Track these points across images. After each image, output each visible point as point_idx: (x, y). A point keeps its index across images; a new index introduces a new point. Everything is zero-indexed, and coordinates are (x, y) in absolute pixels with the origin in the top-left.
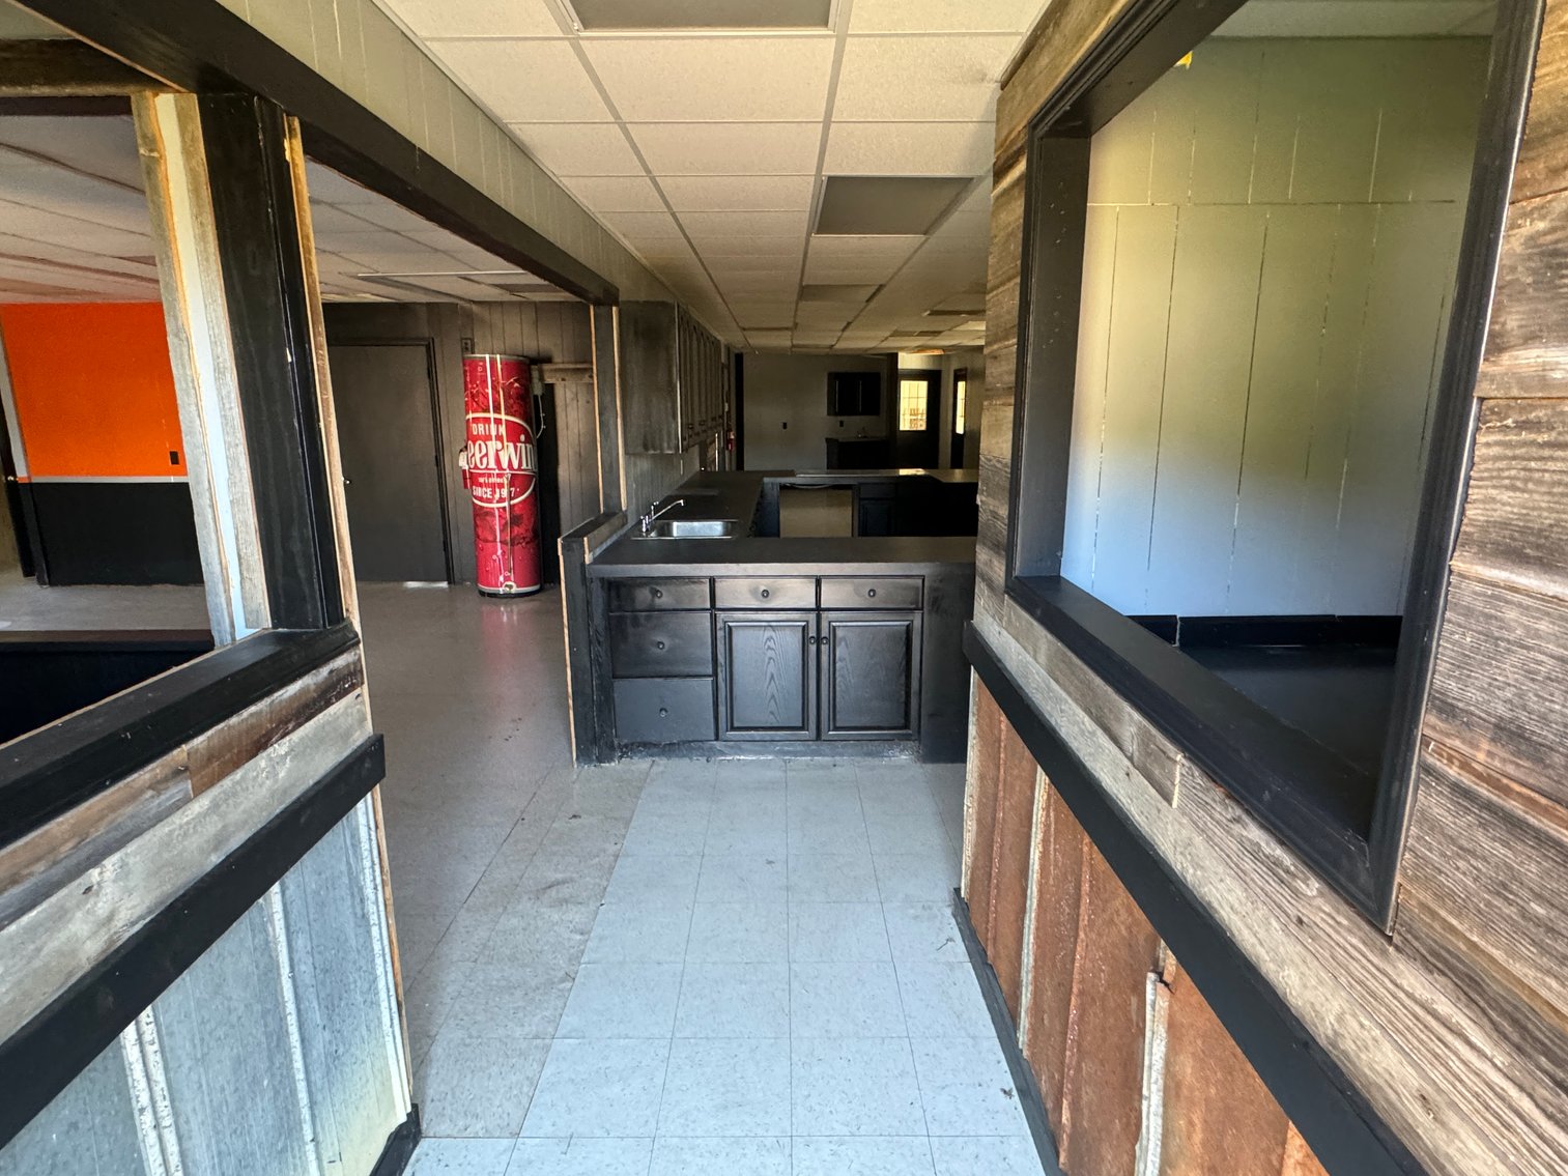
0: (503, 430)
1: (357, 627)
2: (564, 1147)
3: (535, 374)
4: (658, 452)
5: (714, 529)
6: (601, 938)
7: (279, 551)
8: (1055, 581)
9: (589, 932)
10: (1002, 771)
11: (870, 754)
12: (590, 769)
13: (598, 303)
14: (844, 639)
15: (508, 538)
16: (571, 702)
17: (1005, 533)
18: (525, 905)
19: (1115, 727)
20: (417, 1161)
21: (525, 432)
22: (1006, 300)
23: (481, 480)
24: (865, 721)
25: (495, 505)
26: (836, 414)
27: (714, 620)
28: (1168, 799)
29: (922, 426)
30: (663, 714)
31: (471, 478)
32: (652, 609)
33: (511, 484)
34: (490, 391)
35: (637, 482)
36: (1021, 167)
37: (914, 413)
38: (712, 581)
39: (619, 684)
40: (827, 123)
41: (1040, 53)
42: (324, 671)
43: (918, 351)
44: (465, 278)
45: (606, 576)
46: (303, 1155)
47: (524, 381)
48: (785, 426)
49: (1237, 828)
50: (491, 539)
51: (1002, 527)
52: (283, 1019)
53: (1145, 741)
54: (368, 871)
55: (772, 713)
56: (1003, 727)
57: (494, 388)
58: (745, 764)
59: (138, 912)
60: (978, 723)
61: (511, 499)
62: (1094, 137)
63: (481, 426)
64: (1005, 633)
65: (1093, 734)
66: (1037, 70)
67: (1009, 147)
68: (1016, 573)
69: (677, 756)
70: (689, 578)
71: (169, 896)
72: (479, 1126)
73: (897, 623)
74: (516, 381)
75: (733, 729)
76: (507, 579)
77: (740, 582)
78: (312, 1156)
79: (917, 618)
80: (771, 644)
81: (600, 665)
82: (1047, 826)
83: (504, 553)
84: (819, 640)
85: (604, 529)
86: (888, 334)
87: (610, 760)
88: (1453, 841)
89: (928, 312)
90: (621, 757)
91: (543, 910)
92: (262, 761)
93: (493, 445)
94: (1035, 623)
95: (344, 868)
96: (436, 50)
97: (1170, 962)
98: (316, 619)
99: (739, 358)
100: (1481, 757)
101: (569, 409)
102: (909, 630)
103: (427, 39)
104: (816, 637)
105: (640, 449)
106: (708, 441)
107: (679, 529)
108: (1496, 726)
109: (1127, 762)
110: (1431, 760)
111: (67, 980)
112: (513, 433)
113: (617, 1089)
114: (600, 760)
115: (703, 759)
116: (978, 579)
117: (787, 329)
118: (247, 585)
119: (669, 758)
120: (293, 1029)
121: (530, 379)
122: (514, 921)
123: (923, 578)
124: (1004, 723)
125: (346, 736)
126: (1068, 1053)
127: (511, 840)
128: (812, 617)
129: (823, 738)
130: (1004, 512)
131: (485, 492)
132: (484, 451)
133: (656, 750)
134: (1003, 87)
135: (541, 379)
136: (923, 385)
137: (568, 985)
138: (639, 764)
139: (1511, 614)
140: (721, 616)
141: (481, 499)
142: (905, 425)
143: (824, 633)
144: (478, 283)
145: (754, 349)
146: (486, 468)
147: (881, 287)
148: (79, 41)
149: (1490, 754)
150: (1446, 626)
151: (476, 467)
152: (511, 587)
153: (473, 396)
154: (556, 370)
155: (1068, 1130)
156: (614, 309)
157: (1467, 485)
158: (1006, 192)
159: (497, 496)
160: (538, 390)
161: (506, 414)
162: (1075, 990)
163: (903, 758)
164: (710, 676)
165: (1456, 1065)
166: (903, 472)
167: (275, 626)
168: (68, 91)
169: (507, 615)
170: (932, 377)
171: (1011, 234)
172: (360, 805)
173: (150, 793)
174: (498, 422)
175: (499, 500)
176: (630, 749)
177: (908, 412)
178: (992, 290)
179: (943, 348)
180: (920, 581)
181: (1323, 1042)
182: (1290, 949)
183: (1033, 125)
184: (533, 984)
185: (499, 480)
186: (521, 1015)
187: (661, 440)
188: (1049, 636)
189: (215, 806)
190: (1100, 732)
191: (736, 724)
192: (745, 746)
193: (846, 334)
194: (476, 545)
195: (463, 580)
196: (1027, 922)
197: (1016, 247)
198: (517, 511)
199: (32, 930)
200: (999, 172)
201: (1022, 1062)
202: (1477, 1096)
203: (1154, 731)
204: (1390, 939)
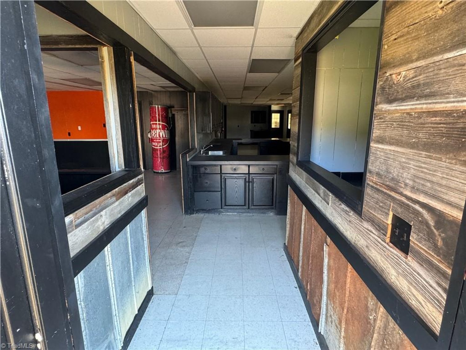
0: (161, 127)
1: (142, 169)
2: (188, 297)
3: (169, 111)
4: (205, 132)
5: (221, 153)
6: (193, 254)
7: (127, 151)
8: (309, 162)
9: (191, 253)
10: (295, 210)
11: (262, 213)
12: (188, 216)
13: (190, 92)
14: (256, 181)
15: (162, 157)
16: (183, 198)
17: (296, 150)
18: (174, 247)
19: (319, 192)
20: (153, 299)
21: (167, 128)
22: (296, 92)
23: (155, 140)
24: (261, 204)
25: (158, 148)
26: (253, 123)
27: (221, 176)
28: (328, 204)
29: (278, 126)
30: (207, 201)
31: (152, 140)
32: (205, 173)
33: (163, 142)
34: (157, 116)
35: (200, 141)
36: (300, 60)
37: (276, 123)
38: (221, 166)
39: (195, 193)
40: (252, 47)
41: (304, 33)
42: (137, 178)
43: (277, 105)
44: (152, 84)
45: (192, 164)
46: (132, 289)
47: (166, 113)
48: (238, 126)
49: (340, 206)
50: (157, 157)
51: (296, 149)
52: (129, 256)
53: (324, 192)
54: (144, 227)
55: (236, 201)
56: (296, 199)
57: (159, 115)
58: (229, 215)
59: (108, 223)
60: (290, 200)
61: (163, 146)
62: (318, 53)
63: (155, 125)
64: (296, 175)
65: (314, 194)
66: (304, 37)
67: (298, 55)
68: (299, 159)
69: (211, 213)
70: (215, 165)
71: (112, 221)
72: (167, 293)
73: (270, 177)
74: (164, 113)
75: (226, 206)
76: (162, 168)
77: (228, 166)
78: (134, 289)
79: (275, 175)
80: (236, 183)
81: (191, 188)
82: (305, 220)
83: (160, 161)
84: (249, 182)
85: (192, 152)
86: (268, 100)
87: (193, 214)
88: (371, 196)
89: (280, 94)
90: (196, 213)
91: (178, 248)
92: (126, 196)
93: (158, 131)
94: (303, 171)
95: (139, 225)
96: (158, 32)
97: (329, 240)
98: (135, 166)
99: (225, 107)
100: (374, 179)
101: (179, 121)
102: (273, 179)
103: (156, 29)
104: (248, 180)
105: (201, 131)
106: (217, 130)
107: (210, 153)
108: (376, 173)
109: (321, 199)
110: (368, 182)
111: (98, 233)
112: (164, 128)
113: (200, 286)
114: (191, 214)
115: (218, 214)
116: (290, 163)
117: (240, 98)
118: (119, 158)
119: (209, 213)
120: (131, 259)
121: (168, 112)
122: (171, 251)
123: (277, 165)
124: (296, 197)
125: (140, 194)
126: (309, 272)
127: (168, 232)
128: (247, 176)
129: (250, 208)
130: (296, 145)
131: (156, 144)
132: (155, 132)
133: (205, 212)
134: (297, 39)
135: (171, 112)
136: (278, 115)
137: (186, 264)
138: (201, 215)
139: (378, 153)
140: (223, 175)
141: (154, 146)
142: (273, 126)
143: (251, 180)
144: (155, 86)
145: (229, 104)
146: (156, 137)
147: (266, 87)
148: (89, 35)
149: (375, 179)
150: (371, 156)
151: (153, 137)
152: (162, 170)
153: (152, 117)
154: (175, 110)
155: (309, 290)
156: (194, 93)
157: (373, 130)
158: (297, 65)
159: (159, 145)
160: (170, 115)
161: (162, 122)
162: (311, 256)
163: (271, 214)
164: (219, 191)
165: (371, 238)
166: (273, 139)
167: (125, 168)
168: (84, 46)
169: (162, 178)
170: (281, 112)
171: (299, 76)
172: (143, 211)
173: (109, 199)
174: (159, 124)
175: (159, 146)
176: (198, 211)
177: (274, 122)
178: (294, 90)
179: (285, 104)
180: (276, 166)
181: (353, 244)
182: (348, 227)
183: (303, 50)
184: (178, 264)
185: (159, 141)
186: (175, 270)
187: (207, 129)
188: (306, 174)
189: (119, 204)
190: (316, 193)
191: (227, 204)
192: (229, 210)
193: (257, 100)
194: (153, 158)
195: (149, 169)
196: (301, 245)
197: (299, 79)
198: (164, 149)
199: (93, 221)
200: (296, 60)
201: (300, 280)
202: (374, 242)
203: (326, 190)
204: (362, 219)
